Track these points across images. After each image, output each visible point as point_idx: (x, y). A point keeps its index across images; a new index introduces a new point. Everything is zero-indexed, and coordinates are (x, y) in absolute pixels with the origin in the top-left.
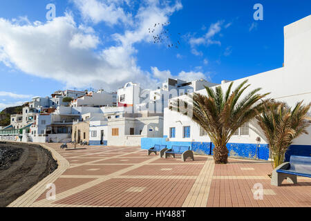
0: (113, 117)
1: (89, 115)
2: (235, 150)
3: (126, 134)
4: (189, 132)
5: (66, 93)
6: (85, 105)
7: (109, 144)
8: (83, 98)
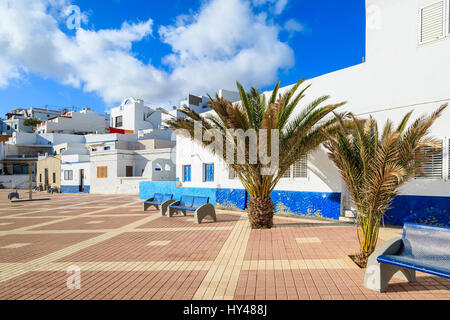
0: (100, 149)
1: (65, 145)
2: (285, 202)
3: (119, 175)
4: (212, 173)
5: (30, 112)
6: (60, 132)
7: (92, 191)
8: (56, 120)
